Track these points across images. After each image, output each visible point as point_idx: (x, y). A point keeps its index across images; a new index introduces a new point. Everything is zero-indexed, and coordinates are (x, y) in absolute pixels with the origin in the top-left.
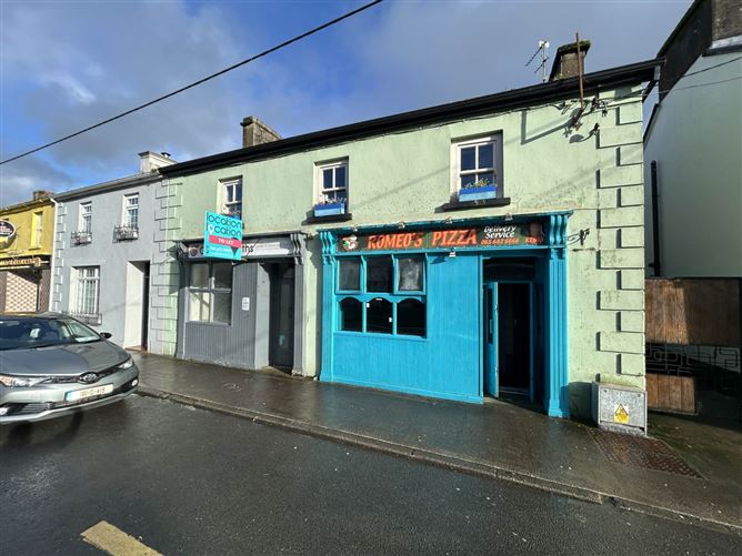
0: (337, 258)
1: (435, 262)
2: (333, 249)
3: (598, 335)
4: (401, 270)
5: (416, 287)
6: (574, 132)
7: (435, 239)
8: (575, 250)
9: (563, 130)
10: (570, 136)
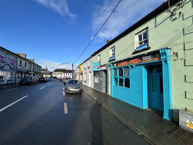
0: (113, 69)
1: (131, 68)
2: (112, 67)
3: (186, 92)
4: (125, 71)
5: (127, 75)
6: (173, 17)
7: (131, 62)
8: (174, 60)
9: (169, 18)
10: (172, 19)
